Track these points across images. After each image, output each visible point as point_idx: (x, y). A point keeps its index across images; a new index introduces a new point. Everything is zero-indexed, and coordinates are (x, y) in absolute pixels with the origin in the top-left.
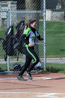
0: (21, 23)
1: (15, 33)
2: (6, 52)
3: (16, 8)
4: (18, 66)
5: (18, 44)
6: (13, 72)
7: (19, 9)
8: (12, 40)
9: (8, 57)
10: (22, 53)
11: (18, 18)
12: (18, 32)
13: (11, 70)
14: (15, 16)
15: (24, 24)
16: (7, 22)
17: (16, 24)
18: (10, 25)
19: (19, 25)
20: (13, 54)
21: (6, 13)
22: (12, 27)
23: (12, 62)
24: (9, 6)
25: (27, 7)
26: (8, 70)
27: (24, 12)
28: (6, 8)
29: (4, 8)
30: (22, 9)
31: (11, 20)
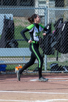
0: (59, 21)
1: (53, 31)
2: (43, 50)
3: (54, 5)
4: (56, 66)
5: (56, 42)
6: (50, 72)
7: (58, 6)
8: (50, 39)
9: (45, 56)
10: (60, 52)
11: (56, 16)
12: (56, 30)
13: (48, 70)
14: (53, 13)
15: (62, 22)
16: (44, 19)
17: (54, 22)
18: (48, 23)
19: (58, 22)
20: (51, 53)
21: (43, 10)
22: (50, 25)
23: (49, 61)
24: (48, 3)
25: (66, 4)
26: (45, 69)
27: (63, 9)
28: (44, 5)
29: (42, 5)
30: (60, 6)
31: (49, 18)
